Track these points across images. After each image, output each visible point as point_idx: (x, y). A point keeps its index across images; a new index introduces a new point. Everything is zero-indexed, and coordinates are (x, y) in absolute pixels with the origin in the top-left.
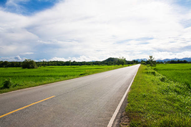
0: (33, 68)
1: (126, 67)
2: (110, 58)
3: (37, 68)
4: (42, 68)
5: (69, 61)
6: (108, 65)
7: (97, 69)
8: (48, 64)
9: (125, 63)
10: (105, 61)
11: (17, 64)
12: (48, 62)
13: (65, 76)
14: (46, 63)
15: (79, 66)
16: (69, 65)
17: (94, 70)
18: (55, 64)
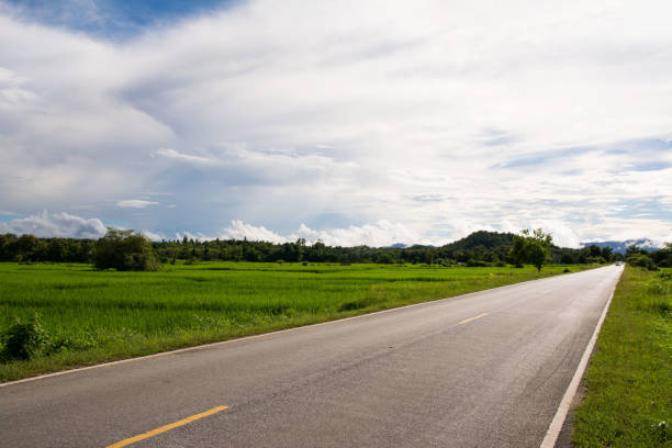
0: (140, 266)
1: (552, 274)
2: (481, 233)
3: (155, 270)
4: (180, 270)
5: (295, 242)
6: (470, 265)
7: (420, 280)
8: (207, 251)
9: (548, 257)
10: (457, 244)
11: (73, 250)
12: (206, 243)
13: (278, 310)
14: (197, 250)
15: (337, 266)
16: (296, 261)
17: (405, 286)
18: (234, 253)
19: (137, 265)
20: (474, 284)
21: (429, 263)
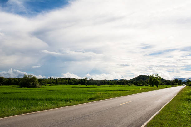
1: (161, 88)
3: (39, 87)
4: (48, 87)
5: (84, 78)
6: (138, 86)
8: (57, 81)
9: (160, 83)
10: (134, 79)
11: (16, 81)
12: (57, 79)
14: (54, 81)
15: (96, 86)
16: (85, 84)
17: (115, 92)
18: (65, 82)
19: (33, 86)
21: (125, 85)
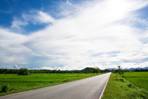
0: (27, 74)
1: (99, 75)
2: (87, 68)
3: (29, 75)
4: (34, 75)
5: (55, 70)
6: (86, 73)
7: (77, 76)
8: (39, 72)
9: (99, 71)
10: (83, 70)
11: (14, 71)
12: (39, 70)
13: (51, 82)
14: (37, 71)
15: (62, 74)
16: (55, 73)
17: (74, 77)
18: (44, 72)
19: (26, 74)
20: (86, 77)
21: (79, 73)
